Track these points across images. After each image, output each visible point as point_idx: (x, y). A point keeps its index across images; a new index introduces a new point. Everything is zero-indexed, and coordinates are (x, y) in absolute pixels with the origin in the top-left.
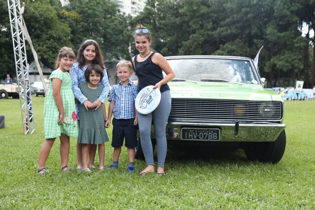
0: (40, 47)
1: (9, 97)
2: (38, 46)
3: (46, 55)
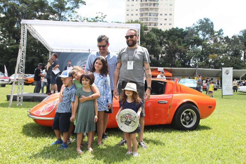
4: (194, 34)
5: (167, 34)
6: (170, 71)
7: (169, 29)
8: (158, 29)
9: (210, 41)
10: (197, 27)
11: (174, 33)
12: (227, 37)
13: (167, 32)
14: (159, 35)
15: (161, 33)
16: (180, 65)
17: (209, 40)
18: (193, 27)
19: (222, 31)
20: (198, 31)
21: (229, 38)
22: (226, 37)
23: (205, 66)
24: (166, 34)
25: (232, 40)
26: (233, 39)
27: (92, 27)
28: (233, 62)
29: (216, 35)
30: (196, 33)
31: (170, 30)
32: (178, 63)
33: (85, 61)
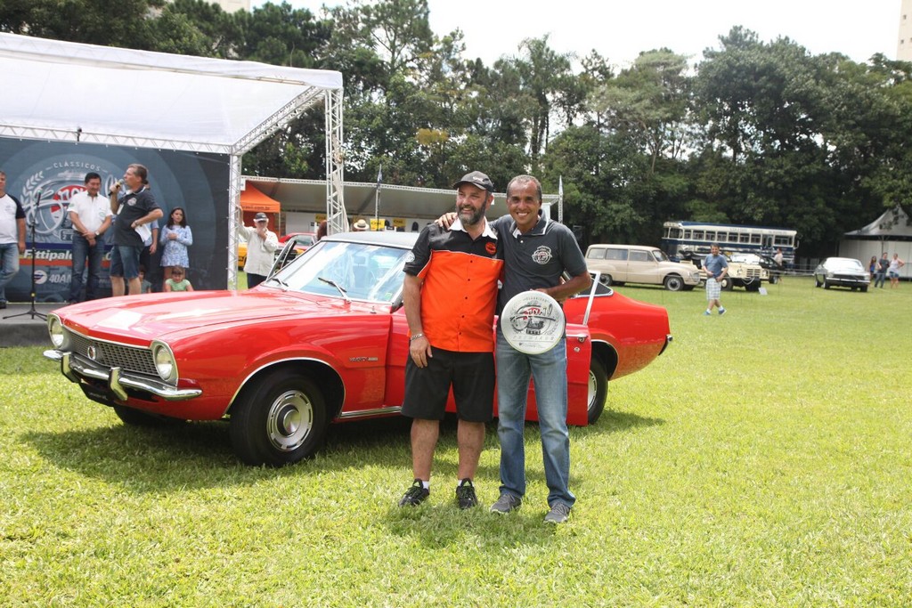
0: (895, 181)
1: (735, 288)
2: (891, 177)
3: (905, 198)
4: (355, 36)
5: (244, 28)
6: (272, 192)
7: (254, 8)
8: (207, 4)
9: (418, 72)
10: (366, 11)
11: (275, 26)
12: (479, 61)
13: (246, 18)
14: (211, 28)
15: (219, 23)
16: (305, 164)
17: (413, 68)
18: (352, 8)
19: (461, 37)
20: (371, 25)
21: (485, 67)
22: (475, 61)
23: (402, 173)
24: (240, 28)
25: (495, 77)
26: (498, 71)
27: (176, 70)
28: (500, 163)
29: (438, 52)
30: (365, 35)
31: (256, 11)
32: (296, 159)
33: (60, 175)
